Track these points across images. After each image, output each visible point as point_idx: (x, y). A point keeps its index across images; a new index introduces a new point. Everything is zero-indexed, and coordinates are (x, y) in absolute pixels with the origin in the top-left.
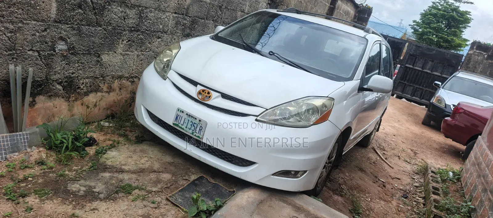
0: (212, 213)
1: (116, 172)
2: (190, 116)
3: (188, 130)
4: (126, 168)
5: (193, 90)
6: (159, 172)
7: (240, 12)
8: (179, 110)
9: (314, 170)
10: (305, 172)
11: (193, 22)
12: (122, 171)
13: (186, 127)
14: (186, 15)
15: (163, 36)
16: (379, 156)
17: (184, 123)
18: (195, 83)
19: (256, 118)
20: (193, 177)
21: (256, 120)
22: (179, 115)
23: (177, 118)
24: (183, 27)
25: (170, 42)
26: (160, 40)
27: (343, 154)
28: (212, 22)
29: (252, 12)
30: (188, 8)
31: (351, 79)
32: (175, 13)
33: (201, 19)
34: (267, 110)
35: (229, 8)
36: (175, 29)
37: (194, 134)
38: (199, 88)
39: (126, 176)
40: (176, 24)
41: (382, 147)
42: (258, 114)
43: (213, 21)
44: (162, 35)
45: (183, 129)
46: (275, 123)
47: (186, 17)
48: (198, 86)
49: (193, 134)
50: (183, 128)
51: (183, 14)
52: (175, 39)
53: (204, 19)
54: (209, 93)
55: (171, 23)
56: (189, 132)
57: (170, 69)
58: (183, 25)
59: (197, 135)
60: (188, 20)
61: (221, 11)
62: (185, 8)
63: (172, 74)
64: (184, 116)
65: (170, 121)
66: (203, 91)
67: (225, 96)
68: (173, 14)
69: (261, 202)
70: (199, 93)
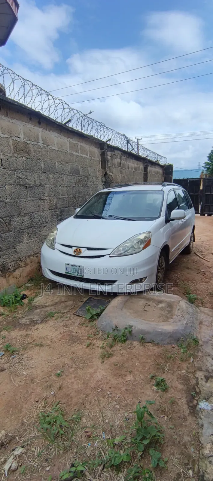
0: (100, 314)
1: (42, 308)
2: (73, 265)
3: (74, 274)
4: (47, 304)
5: (71, 251)
6: (66, 302)
7: (88, 196)
8: (66, 264)
9: (151, 275)
10: (146, 277)
11: (62, 211)
12: (46, 307)
13: (73, 273)
14: (56, 209)
15: (47, 225)
16: (199, 256)
18: (71, 247)
19: (109, 256)
20: (85, 300)
21: (110, 257)
22: (67, 267)
23: (66, 269)
24: (56, 216)
25: (51, 227)
26: (45, 228)
27: (170, 263)
28: (73, 207)
29: (95, 193)
30: (56, 204)
31: (159, 217)
32: (50, 210)
33: (66, 208)
34: (114, 249)
35: (80, 196)
36: (52, 219)
37: (78, 275)
38: (74, 248)
39: (48, 309)
40: (52, 216)
41: (200, 251)
42: (110, 254)
43: (73, 206)
44: (46, 224)
45: (72, 274)
46: (121, 255)
47: (56, 210)
48: (73, 247)
49: (77, 275)
51: (54, 209)
52: (54, 225)
53: (67, 207)
54: (80, 250)
55: (49, 216)
56: (75, 275)
57: (55, 243)
58: (56, 215)
59: (80, 275)
60: (58, 211)
61: (76, 199)
62: (54, 205)
63: (57, 246)
64: (70, 266)
65: (63, 272)
66: (76, 249)
67: (89, 249)
68: (49, 211)
69: (126, 301)
70: (75, 251)
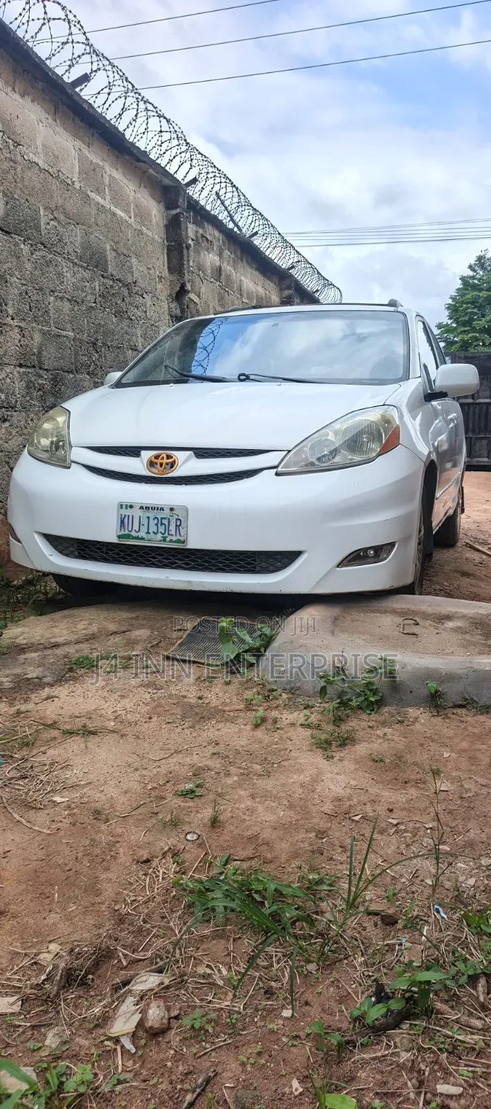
0: (262, 650)
1: (46, 648)
2: (147, 508)
3: (152, 536)
4: (60, 640)
5: (135, 465)
6: (124, 632)
7: (130, 351)
8: (122, 505)
9: (406, 540)
10: (392, 545)
11: (56, 381)
12: (56, 646)
13: (148, 533)
14: (40, 368)
15: (12, 416)
17: (141, 526)
18: (134, 451)
19: (275, 470)
21: (277, 474)
22: (125, 516)
23: (122, 522)
24: (40, 393)
25: (26, 428)
26: (7, 424)
27: (434, 533)
28: (88, 377)
30: (40, 353)
31: (406, 377)
32: (21, 366)
33: (68, 372)
34: (289, 451)
35: (109, 344)
36: (28, 398)
37: (168, 539)
38: (146, 455)
39: (67, 649)
40: (28, 387)
41: (481, 541)
42: (276, 463)
43: (88, 374)
44: (8, 413)
45: (142, 539)
47: (41, 372)
48: (143, 453)
49: (164, 540)
50: (140, 537)
51: (34, 367)
52: (32, 420)
53: (71, 372)
54: (169, 457)
55: (19, 386)
56: (156, 541)
57: (71, 447)
58: (40, 390)
59: (174, 538)
60: (46, 377)
61: (97, 352)
62: (34, 354)
63: (78, 454)
64: (136, 513)
65: (108, 533)
66: (157, 457)
67: (202, 453)
68: (18, 368)
69: (336, 619)
70: (151, 464)
